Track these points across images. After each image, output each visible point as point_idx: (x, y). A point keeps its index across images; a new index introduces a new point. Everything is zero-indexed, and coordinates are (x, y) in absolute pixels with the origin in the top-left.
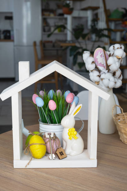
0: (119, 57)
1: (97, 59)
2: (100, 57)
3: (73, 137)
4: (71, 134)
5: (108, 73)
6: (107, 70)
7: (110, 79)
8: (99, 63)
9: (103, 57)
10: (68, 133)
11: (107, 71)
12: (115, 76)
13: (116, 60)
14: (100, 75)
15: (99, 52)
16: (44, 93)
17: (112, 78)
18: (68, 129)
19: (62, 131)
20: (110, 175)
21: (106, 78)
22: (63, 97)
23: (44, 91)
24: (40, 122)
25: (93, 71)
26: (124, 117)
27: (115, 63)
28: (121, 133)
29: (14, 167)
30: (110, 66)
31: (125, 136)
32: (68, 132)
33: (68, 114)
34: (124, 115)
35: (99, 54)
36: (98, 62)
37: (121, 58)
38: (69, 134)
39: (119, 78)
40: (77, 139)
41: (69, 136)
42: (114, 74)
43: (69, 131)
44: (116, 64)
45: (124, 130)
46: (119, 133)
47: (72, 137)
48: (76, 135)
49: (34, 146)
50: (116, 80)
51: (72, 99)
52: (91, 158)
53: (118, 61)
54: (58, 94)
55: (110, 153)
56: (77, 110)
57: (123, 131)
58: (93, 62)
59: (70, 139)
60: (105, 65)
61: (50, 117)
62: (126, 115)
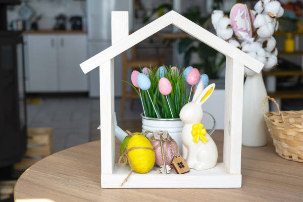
0: (272, 15)
1: (236, 21)
2: (240, 18)
3: (200, 139)
4: (196, 133)
5: (255, 43)
6: (253, 37)
7: (258, 53)
8: (239, 28)
9: (247, 16)
10: (192, 133)
11: (253, 39)
12: (265, 48)
13: (269, 19)
14: (240, 47)
15: (239, 11)
16: (150, 71)
17: (261, 51)
18: (191, 125)
19: (181, 132)
20: (265, 198)
21: (252, 51)
22: (181, 78)
23: (150, 68)
24: (143, 117)
25: (230, 41)
26: (282, 119)
27: (267, 25)
28: (279, 139)
29: (102, 187)
30: (258, 28)
31: (285, 145)
32: (191, 129)
33: (191, 100)
34: (281, 115)
35: (239, 14)
36: (237, 27)
37: (275, 16)
38: (194, 132)
39: (273, 52)
40: (207, 141)
41: (193, 136)
42: (265, 45)
43: (193, 127)
44: (268, 27)
45: (283, 133)
46: (275, 141)
47: (198, 139)
48: (204, 135)
49: (135, 151)
50: (268, 55)
51: (197, 77)
52: (231, 172)
53: (272, 22)
54: (173, 73)
55: (261, 170)
56: (206, 94)
57: (282, 136)
58: (229, 26)
59: (195, 141)
60: (249, 29)
61: (160, 107)
62: (284, 115)
